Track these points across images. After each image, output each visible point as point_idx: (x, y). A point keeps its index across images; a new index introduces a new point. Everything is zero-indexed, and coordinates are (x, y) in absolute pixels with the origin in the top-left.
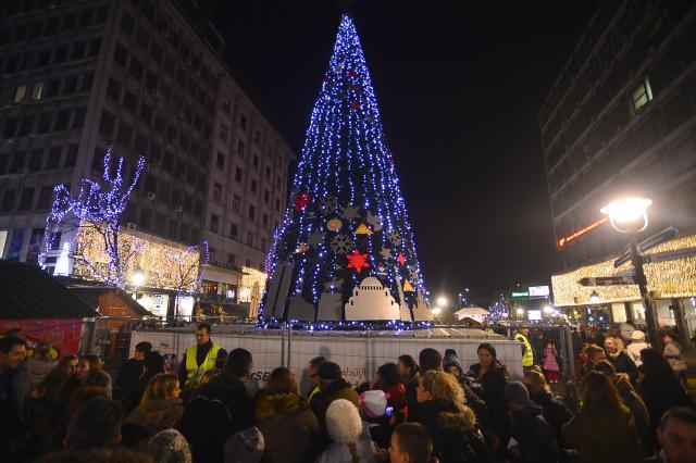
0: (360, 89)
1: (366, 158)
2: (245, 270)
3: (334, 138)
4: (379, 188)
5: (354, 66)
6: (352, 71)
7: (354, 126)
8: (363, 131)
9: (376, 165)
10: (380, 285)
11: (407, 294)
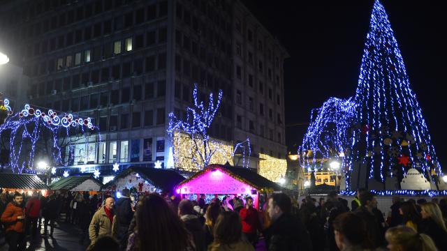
0: (393, 56)
1: (402, 102)
2: (261, 156)
3: (381, 91)
4: (412, 118)
5: (387, 39)
6: (387, 44)
7: (392, 82)
8: (398, 84)
9: (408, 104)
10: (418, 172)
11: (434, 176)
